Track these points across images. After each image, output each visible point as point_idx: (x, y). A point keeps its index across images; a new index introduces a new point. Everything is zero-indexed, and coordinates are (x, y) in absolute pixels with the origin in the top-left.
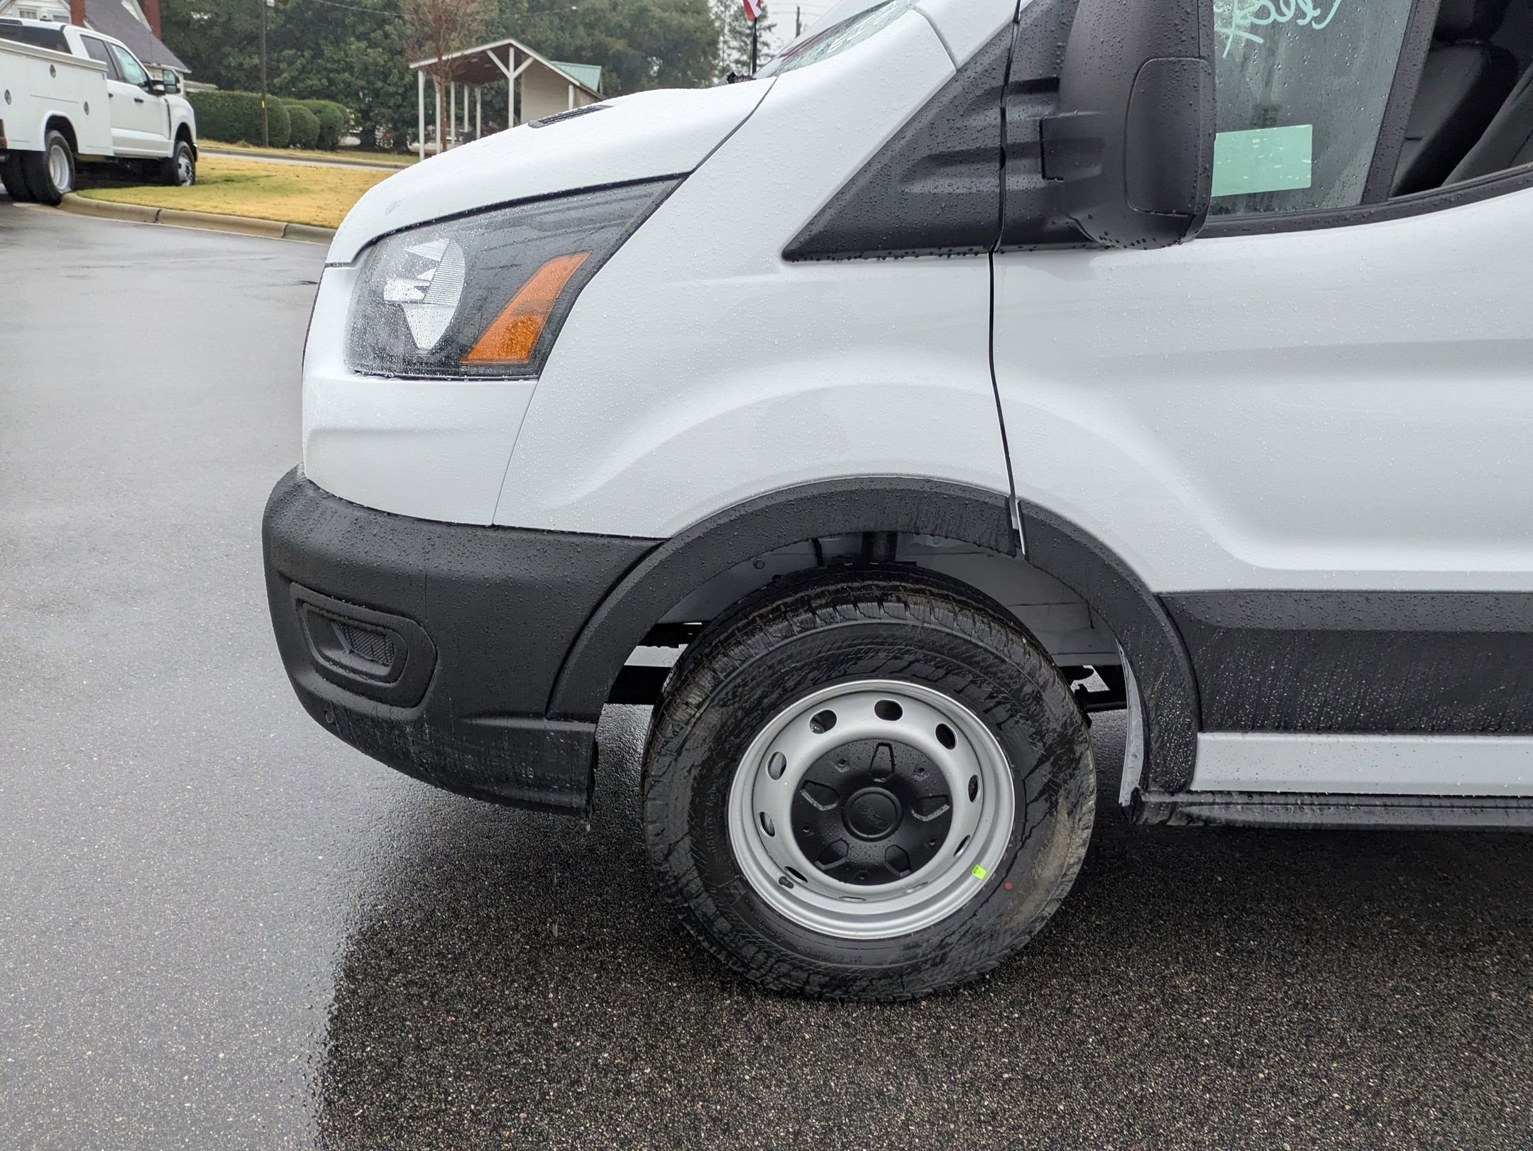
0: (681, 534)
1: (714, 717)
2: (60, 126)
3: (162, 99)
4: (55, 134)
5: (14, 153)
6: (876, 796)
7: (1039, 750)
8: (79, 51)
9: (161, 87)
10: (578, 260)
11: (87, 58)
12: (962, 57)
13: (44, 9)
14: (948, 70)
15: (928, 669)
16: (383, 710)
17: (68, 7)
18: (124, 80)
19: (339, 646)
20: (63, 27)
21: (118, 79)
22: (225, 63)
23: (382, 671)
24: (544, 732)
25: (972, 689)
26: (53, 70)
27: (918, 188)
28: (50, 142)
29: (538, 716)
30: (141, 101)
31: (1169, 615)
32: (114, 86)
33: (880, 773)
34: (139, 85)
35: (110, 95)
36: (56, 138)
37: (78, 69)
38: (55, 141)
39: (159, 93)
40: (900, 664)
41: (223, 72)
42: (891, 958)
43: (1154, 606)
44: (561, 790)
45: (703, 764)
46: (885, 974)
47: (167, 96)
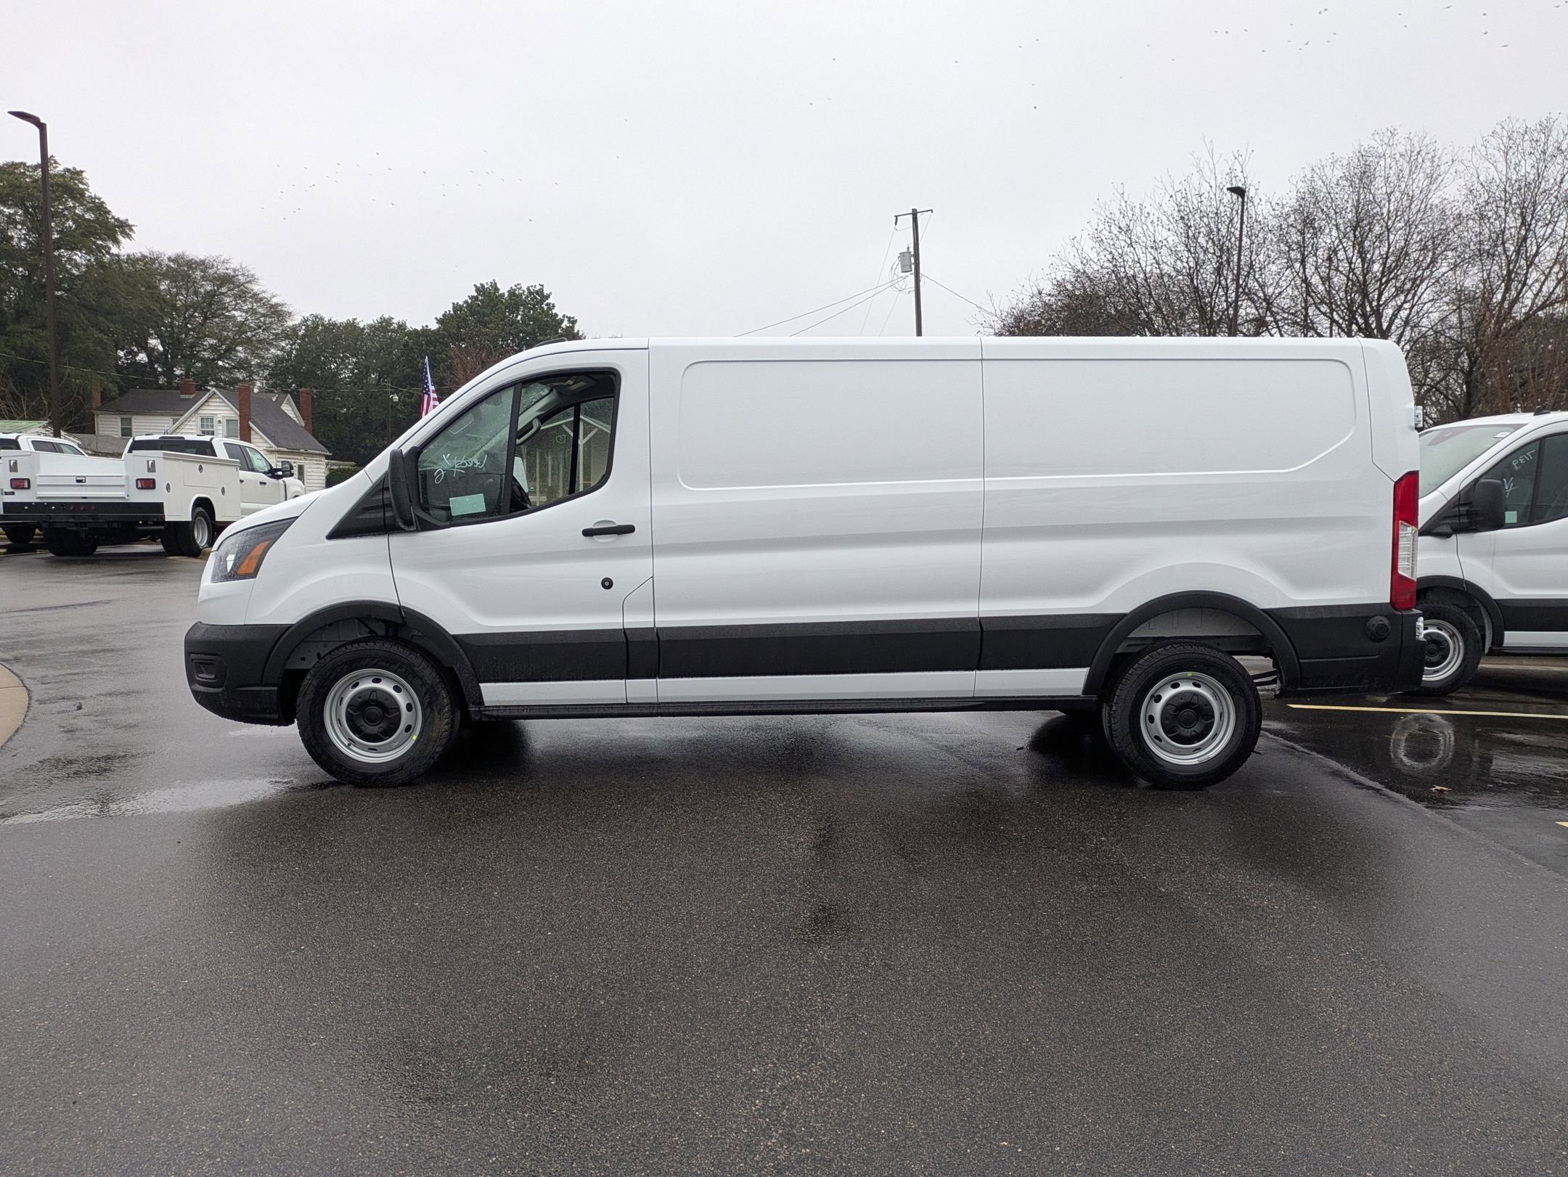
0: (298, 623)
1: (315, 682)
2: (204, 506)
3: (281, 481)
4: (200, 509)
5: (170, 523)
6: (375, 710)
7: (424, 690)
8: (222, 453)
9: (280, 473)
10: (267, 543)
11: (228, 459)
12: (374, 481)
13: (219, 416)
14: (371, 484)
15: (383, 663)
16: (211, 690)
17: (238, 413)
18: (253, 470)
19: (203, 673)
20: (212, 439)
21: (249, 470)
22: (363, 444)
23: (213, 677)
24: (261, 691)
25: (399, 670)
26: (201, 468)
27: (360, 517)
28: (195, 515)
29: (258, 685)
30: (265, 483)
31: (457, 642)
32: (245, 474)
33: (373, 701)
34: (264, 473)
35: (242, 481)
36: (200, 512)
37: (218, 466)
38: (199, 514)
39: (279, 477)
40: (374, 662)
41: (362, 451)
42: (385, 769)
43: (451, 638)
44: (270, 713)
45: (313, 699)
46: (382, 774)
47: (284, 479)
